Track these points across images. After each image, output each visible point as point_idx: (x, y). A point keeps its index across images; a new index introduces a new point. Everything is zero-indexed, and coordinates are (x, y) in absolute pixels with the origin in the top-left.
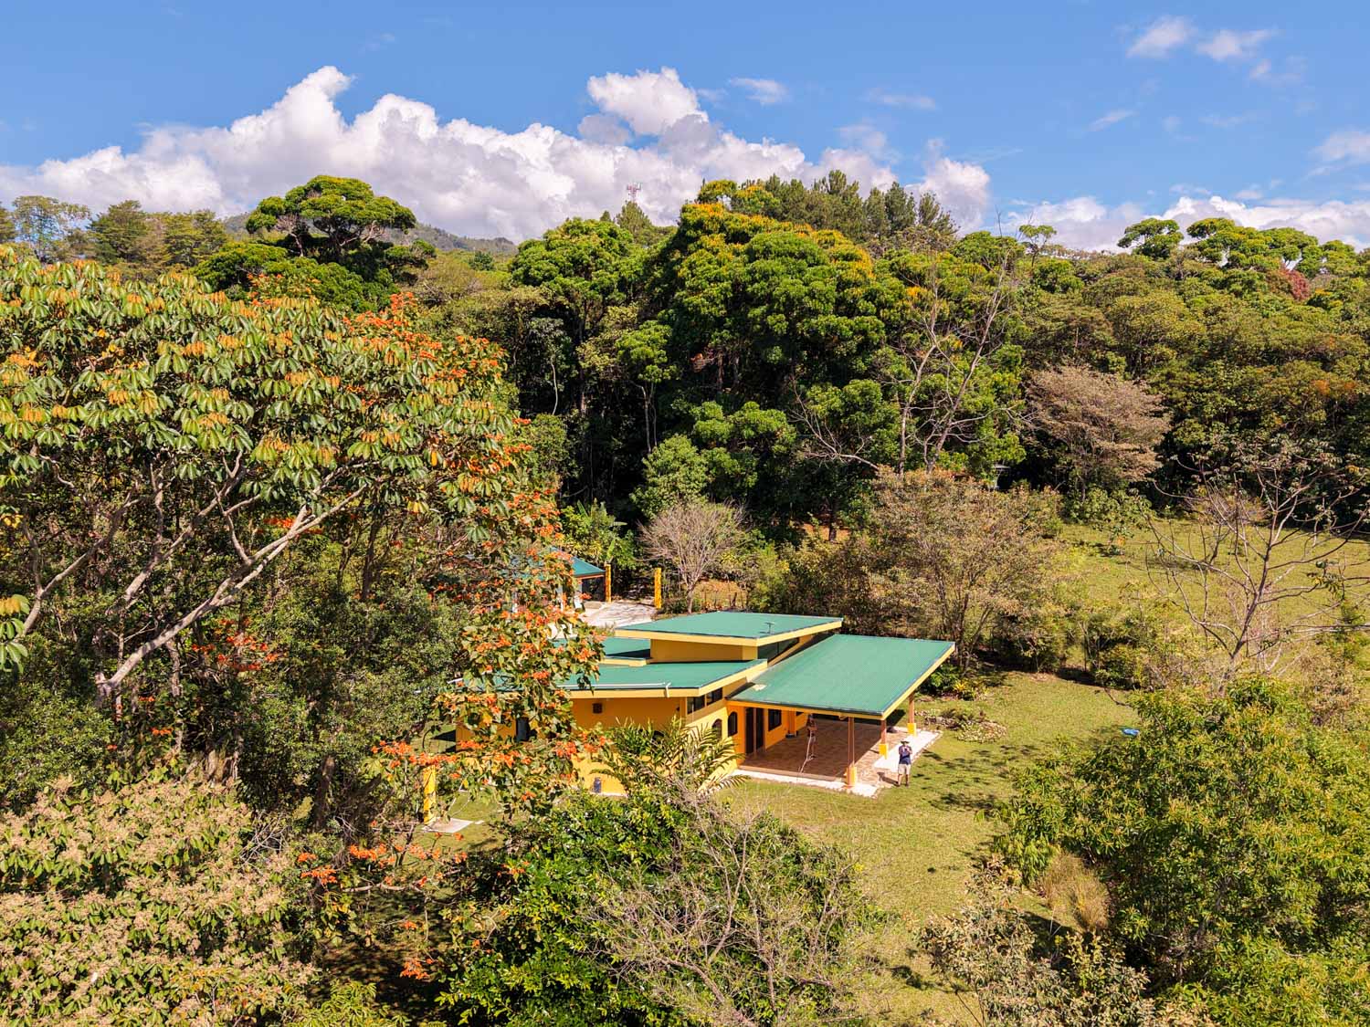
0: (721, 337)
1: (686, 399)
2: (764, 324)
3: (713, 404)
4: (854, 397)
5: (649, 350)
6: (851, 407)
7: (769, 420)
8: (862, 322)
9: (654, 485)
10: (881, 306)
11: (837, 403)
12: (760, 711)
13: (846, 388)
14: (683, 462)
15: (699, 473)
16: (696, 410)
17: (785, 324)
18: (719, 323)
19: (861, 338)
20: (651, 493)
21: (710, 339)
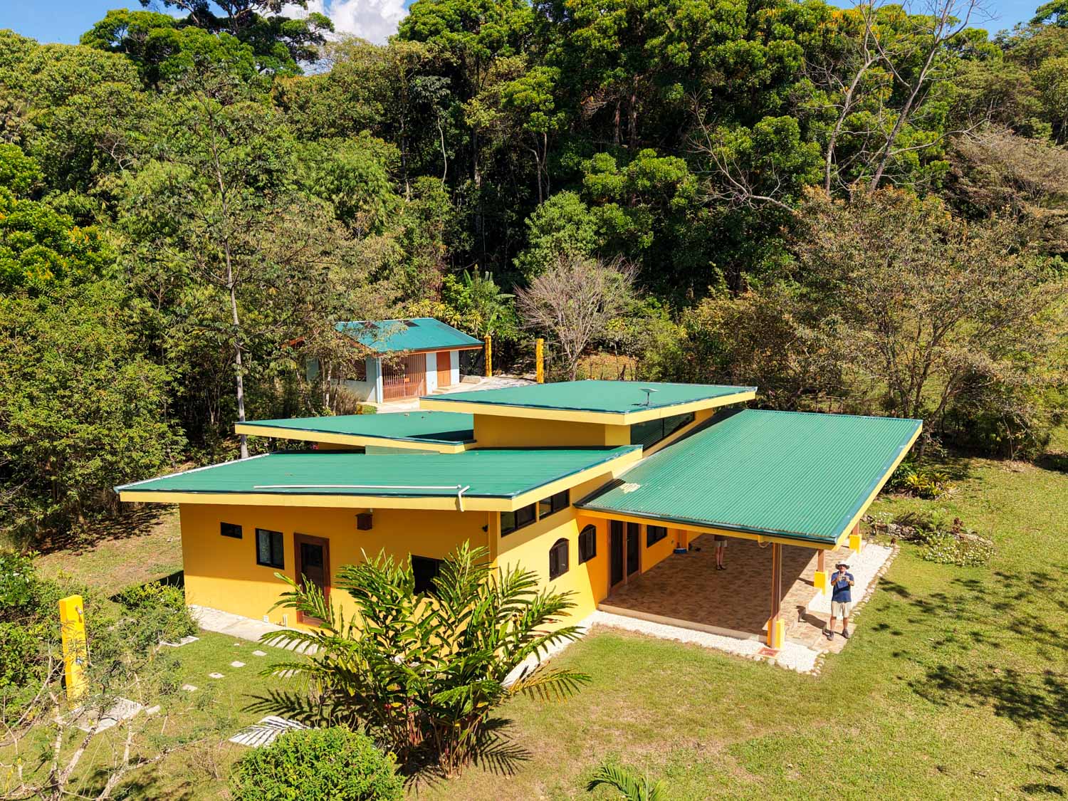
0: (615, 76)
1: (577, 153)
2: (665, 58)
3: (606, 155)
4: (767, 134)
5: (534, 95)
6: (763, 146)
7: (666, 167)
8: (778, 47)
9: (537, 246)
10: (800, 28)
11: (748, 143)
12: (634, 528)
13: (758, 125)
14: (570, 220)
15: (587, 232)
16: (587, 163)
17: (688, 54)
18: (612, 59)
19: (776, 65)
20: (534, 256)
21: (602, 79)
